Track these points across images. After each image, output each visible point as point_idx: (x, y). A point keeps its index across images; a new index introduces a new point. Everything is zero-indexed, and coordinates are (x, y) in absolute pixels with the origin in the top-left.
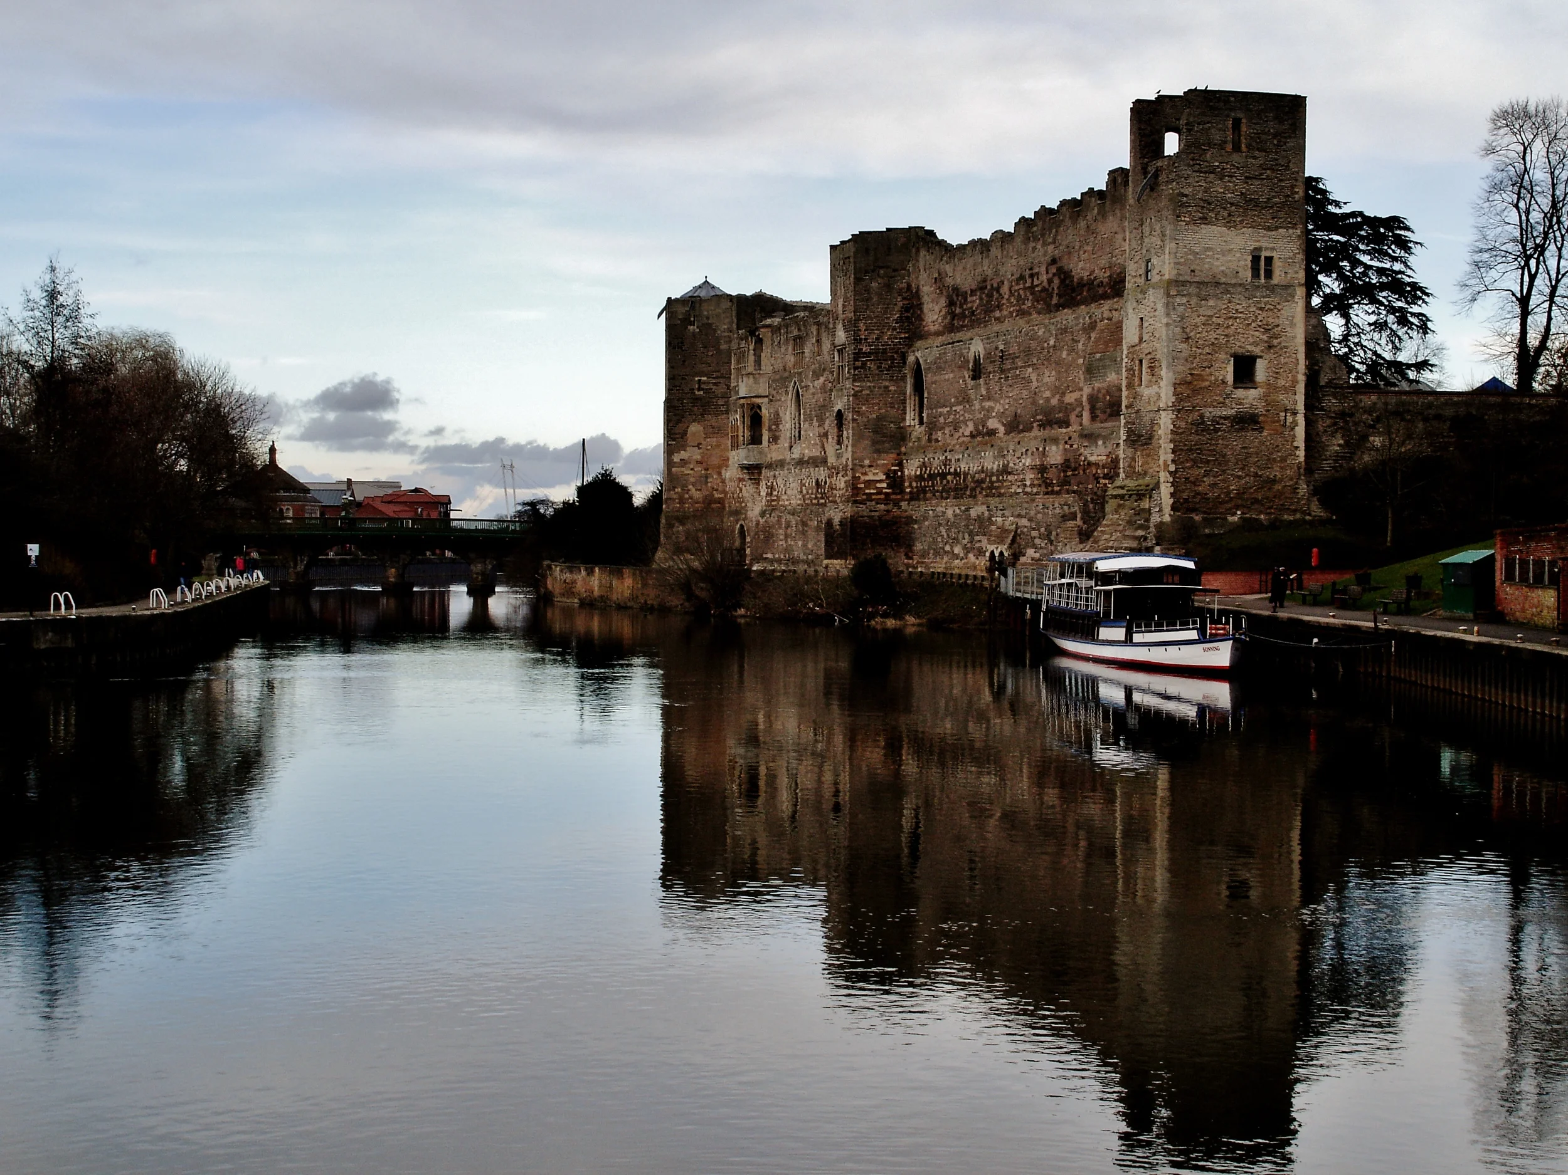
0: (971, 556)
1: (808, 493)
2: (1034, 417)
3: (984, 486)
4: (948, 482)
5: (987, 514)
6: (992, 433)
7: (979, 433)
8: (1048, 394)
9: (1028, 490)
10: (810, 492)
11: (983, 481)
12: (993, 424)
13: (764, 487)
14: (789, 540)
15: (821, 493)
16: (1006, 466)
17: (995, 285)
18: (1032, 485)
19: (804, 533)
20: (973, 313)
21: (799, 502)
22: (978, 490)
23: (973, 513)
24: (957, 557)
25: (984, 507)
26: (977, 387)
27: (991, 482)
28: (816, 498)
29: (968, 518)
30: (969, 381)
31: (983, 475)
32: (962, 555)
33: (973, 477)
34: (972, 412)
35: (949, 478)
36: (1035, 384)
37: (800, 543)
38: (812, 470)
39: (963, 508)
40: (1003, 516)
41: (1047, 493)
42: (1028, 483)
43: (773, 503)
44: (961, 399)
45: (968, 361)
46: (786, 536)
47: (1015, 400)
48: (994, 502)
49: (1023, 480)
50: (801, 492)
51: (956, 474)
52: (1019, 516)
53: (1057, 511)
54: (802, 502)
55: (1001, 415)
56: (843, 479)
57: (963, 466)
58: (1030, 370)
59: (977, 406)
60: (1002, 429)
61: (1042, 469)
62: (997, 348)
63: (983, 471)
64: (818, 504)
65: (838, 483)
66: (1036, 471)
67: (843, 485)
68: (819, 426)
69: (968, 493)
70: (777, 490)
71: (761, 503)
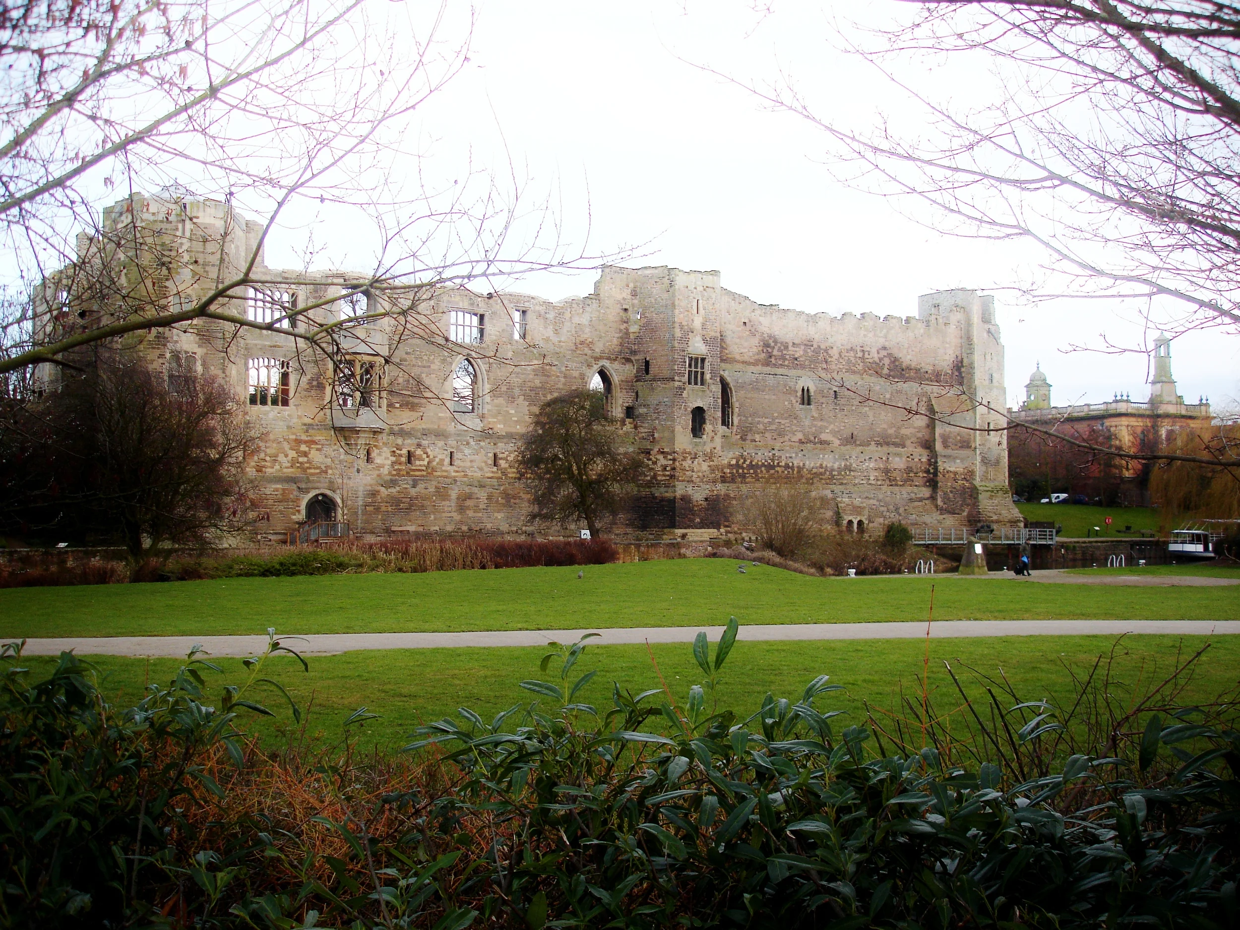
2: (871, 438)
3: (823, 477)
4: (776, 472)
5: (830, 496)
6: (823, 443)
7: (810, 441)
8: (884, 426)
11: (822, 474)
12: (827, 437)
13: (387, 454)
14: (470, 512)
17: (823, 347)
18: (876, 479)
20: (795, 359)
22: (816, 479)
23: (815, 495)
25: (827, 491)
27: (831, 475)
29: (808, 498)
30: (796, 405)
31: (822, 470)
33: (809, 471)
34: (799, 426)
35: (778, 469)
36: (871, 418)
40: (850, 497)
42: (872, 478)
43: (416, 473)
44: (787, 415)
45: (796, 391)
46: (462, 508)
47: (852, 425)
48: (837, 488)
51: (788, 467)
52: (868, 498)
53: (906, 496)
55: (836, 432)
56: (705, 464)
57: (797, 462)
58: (866, 409)
59: (807, 423)
60: (837, 442)
62: (831, 389)
63: (822, 468)
65: (695, 466)
66: (880, 471)
67: (704, 468)
69: (803, 481)
70: (427, 460)
71: (377, 472)
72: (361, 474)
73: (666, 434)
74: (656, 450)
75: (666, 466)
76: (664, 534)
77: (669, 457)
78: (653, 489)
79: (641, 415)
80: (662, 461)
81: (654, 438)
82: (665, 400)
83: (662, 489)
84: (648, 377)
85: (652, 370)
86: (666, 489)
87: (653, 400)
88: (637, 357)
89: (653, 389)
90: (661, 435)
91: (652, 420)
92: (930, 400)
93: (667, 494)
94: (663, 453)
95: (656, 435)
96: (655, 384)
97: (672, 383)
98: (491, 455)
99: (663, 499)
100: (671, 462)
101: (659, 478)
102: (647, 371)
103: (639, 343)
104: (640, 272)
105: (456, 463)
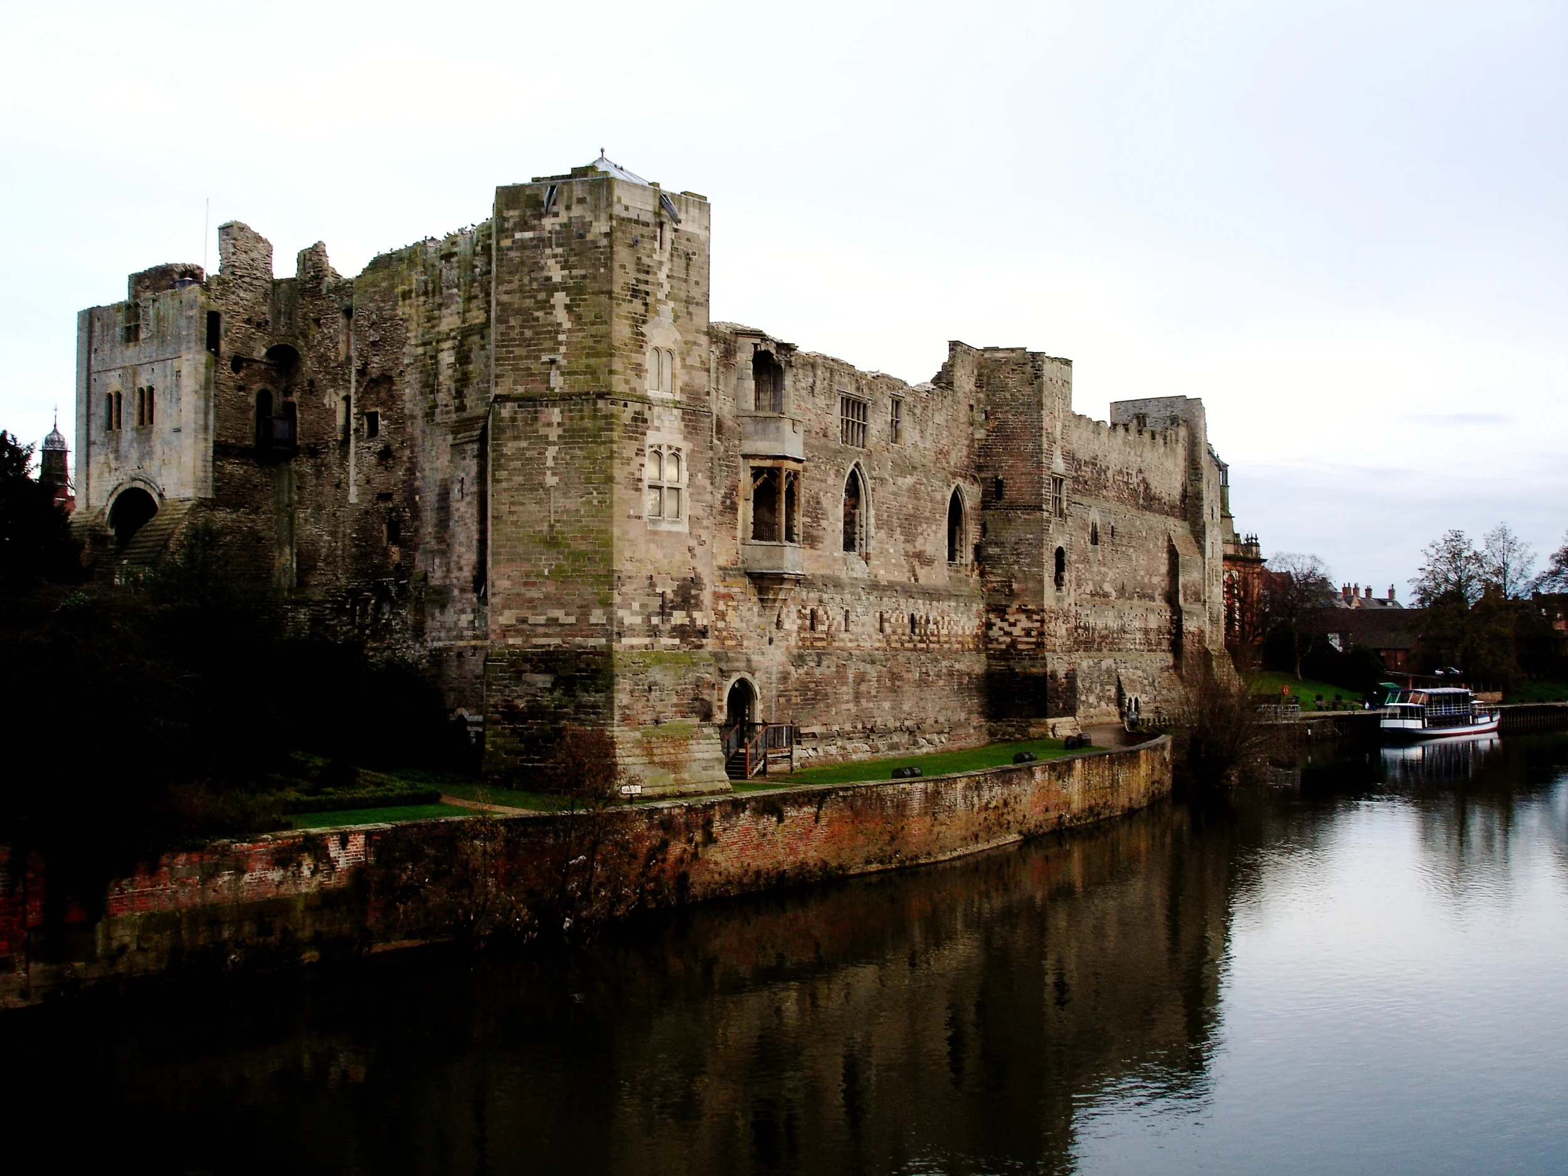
0: (1103, 704)
1: (894, 632)
2: (1134, 589)
3: (1108, 641)
4: (1079, 634)
5: (1114, 666)
6: (1106, 595)
7: (1097, 594)
8: (1142, 573)
9: (1137, 647)
10: (899, 631)
11: (1107, 637)
12: (1107, 587)
13: (794, 615)
14: (864, 702)
15: (920, 635)
16: (1123, 626)
17: (1103, 468)
18: (1141, 644)
19: (894, 690)
20: (1086, 482)
21: (877, 645)
22: (1104, 644)
23: (1104, 665)
24: (1091, 706)
25: (1112, 660)
26: (1095, 551)
27: (1114, 639)
28: (911, 640)
29: (1100, 669)
30: (1089, 544)
31: (1106, 632)
32: (1096, 703)
33: (1099, 633)
34: (1091, 572)
35: (1080, 631)
36: (1134, 563)
37: (887, 705)
38: (902, 601)
39: (1096, 660)
40: (1126, 668)
41: (1149, 651)
42: (1137, 641)
43: (819, 644)
44: (1082, 558)
45: (1088, 526)
46: (857, 696)
47: (1123, 572)
48: (1118, 655)
49: (1135, 639)
50: (882, 630)
51: (1086, 629)
52: (1136, 668)
53: (1159, 665)
54: (884, 645)
55: (1113, 581)
56: (1064, 627)
57: (1091, 622)
58: (1132, 550)
59: (1095, 569)
60: (1114, 594)
61: (1146, 632)
62: (1109, 523)
63: (1106, 629)
64: (915, 649)
65: (1057, 629)
66: (1142, 633)
67: (1064, 632)
68: (907, 541)
69: (1096, 646)
70: (827, 623)
71: (785, 643)
72: (772, 646)
73: (1031, 585)
74: (1015, 606)
75: (1031, 629)
76: (1031, 725)
77: (1035, 617)
78: (1012, 662)
79: (990, 557)
80: (1024, 623)
81: (1011, 590)
82: (1029, 536)
83: (1027, 663)
84: (1000, 503)
85: (1009, 494)
86: (1030, 663)
87: (1010, 536)
88: (983, 475)
89: (1009, 521)
90: (1023, 586)
91: (1009, 565)
92: (1170, 540)
93: (1034, 670)
94: (1025, 611)
95: (1015, 586)
96: (1012, 514)
97: (1038, 514)
98: (878, 615)
99: (1028, 677)
100: (1038, 624)
101: (1020, 647)
102: (999, 495)
103: (986, 455)
104: (987, 355)
105: (851, 627)
